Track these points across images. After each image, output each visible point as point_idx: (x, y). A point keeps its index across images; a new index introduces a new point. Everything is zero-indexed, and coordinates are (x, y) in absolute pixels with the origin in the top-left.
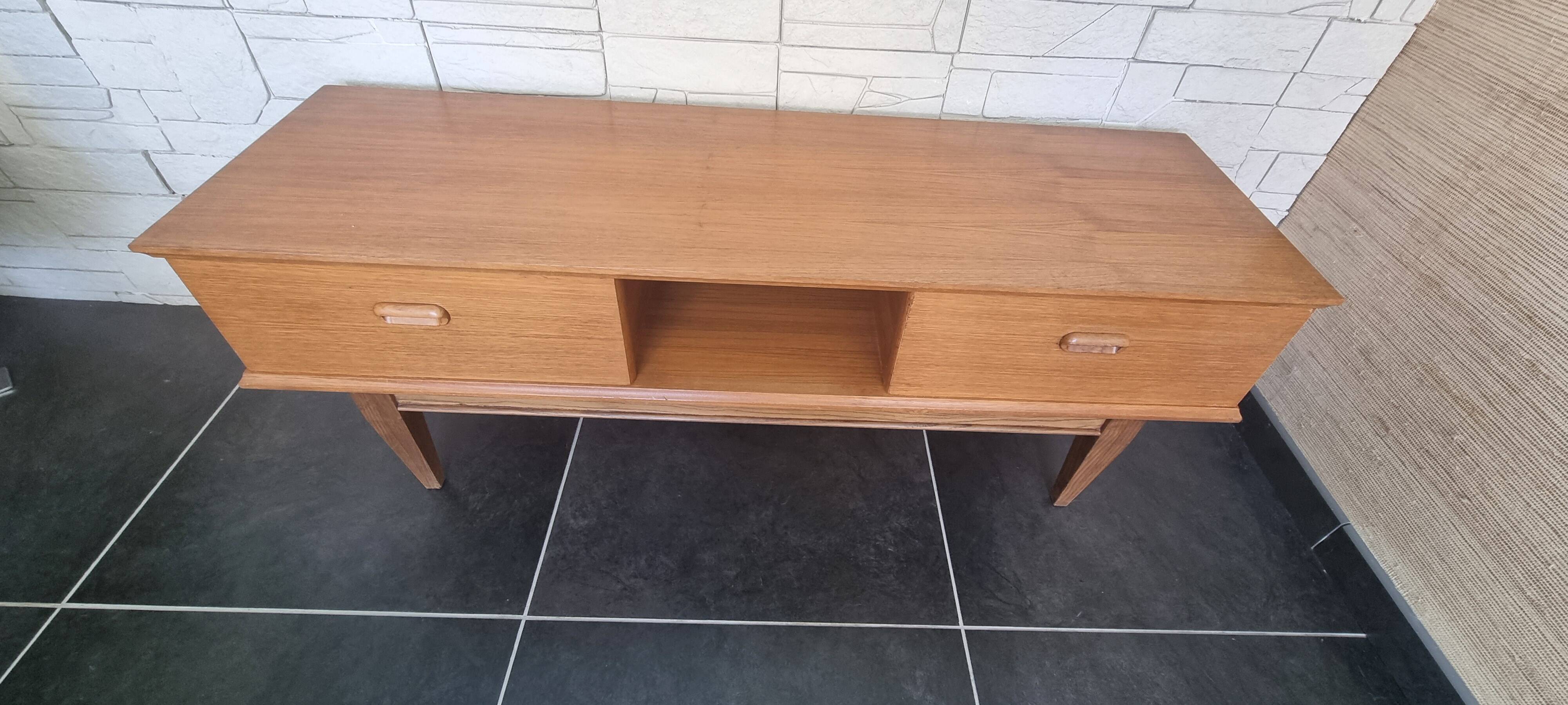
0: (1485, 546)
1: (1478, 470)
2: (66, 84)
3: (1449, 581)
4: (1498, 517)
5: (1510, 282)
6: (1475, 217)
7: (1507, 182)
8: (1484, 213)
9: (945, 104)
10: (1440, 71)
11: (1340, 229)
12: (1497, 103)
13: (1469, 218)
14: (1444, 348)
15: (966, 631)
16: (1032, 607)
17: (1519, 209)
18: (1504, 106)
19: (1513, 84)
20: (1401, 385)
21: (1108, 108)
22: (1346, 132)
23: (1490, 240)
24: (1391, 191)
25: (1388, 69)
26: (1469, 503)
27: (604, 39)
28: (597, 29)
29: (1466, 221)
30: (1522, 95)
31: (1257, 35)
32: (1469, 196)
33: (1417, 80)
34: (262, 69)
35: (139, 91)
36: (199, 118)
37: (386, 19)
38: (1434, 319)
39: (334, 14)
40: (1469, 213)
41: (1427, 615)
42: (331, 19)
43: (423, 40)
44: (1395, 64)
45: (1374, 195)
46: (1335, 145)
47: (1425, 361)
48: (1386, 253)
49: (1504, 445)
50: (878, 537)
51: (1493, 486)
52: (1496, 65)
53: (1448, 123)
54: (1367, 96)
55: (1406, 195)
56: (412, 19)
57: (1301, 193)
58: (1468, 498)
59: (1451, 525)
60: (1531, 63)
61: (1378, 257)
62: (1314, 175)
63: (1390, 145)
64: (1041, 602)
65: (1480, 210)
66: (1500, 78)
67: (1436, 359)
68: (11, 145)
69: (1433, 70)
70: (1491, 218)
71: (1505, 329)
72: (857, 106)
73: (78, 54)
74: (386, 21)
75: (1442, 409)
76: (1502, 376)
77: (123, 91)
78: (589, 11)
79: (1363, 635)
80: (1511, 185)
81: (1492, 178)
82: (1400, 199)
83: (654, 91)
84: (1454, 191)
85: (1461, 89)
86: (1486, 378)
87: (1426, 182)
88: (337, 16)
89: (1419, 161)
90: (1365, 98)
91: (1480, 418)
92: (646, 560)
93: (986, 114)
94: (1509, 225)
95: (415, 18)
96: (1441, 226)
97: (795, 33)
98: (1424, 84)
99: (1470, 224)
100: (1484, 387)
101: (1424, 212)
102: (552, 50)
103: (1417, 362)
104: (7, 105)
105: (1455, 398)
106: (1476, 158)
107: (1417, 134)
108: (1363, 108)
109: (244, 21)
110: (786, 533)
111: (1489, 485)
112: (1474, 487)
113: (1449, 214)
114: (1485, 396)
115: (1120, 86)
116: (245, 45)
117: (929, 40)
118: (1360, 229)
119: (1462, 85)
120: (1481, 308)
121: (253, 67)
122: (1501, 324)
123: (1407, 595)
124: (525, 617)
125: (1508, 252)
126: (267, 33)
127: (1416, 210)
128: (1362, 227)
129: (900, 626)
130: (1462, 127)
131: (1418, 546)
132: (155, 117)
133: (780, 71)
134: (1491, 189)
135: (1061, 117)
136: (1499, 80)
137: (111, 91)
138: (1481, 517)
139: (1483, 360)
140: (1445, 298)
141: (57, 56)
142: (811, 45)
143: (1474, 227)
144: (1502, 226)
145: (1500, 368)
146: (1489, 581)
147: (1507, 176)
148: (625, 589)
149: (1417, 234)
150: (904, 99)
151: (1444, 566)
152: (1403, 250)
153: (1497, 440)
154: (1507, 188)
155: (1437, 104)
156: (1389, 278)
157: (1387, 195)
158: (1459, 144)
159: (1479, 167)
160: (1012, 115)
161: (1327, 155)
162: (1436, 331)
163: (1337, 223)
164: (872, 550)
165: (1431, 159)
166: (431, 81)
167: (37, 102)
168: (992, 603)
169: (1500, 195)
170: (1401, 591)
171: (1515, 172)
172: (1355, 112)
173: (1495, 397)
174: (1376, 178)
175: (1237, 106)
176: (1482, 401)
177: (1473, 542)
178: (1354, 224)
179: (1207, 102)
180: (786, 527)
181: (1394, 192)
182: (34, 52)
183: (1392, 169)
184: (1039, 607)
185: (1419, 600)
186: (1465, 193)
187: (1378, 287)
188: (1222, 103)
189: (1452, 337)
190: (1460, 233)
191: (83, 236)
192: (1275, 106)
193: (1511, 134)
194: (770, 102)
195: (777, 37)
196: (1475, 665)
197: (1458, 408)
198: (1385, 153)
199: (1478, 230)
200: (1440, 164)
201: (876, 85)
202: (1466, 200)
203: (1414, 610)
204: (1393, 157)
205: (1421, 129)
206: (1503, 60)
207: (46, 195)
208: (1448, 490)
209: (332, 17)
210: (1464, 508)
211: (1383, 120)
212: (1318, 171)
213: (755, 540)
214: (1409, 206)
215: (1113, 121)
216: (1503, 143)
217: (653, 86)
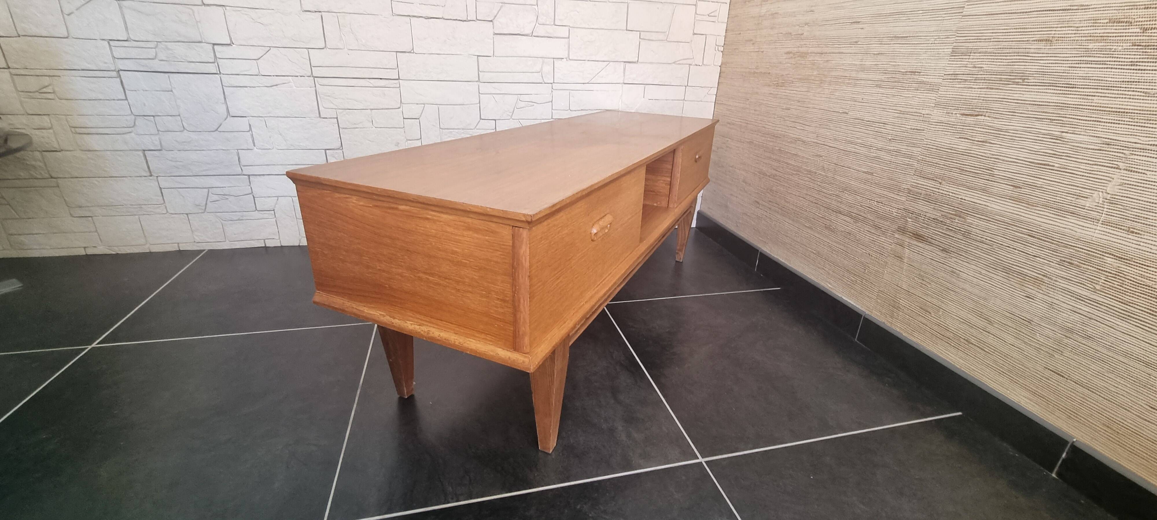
1: (782, 196)
2: (113, 114)
3: (791, 243)
5: (766, 129)
6: (752, 115)
9: (553, 106)
12: (745, 79)
14: (761, 163)
17: (760, 106)
20: (756, 184)
22: (715, 110)
23: (758, 119)
25: (718, 83)
27: (400, 83)
28: (398, 78)
29: (751, 118)
34: (227, 103)
35: (154, 116)
36: (183, 130)
38: (755, 155)
41: (791, 262)
43: (314, 86)
47: (758, 171)
51: (787, 198)
53: (738, 92)
54: (716, 95)
55: (736, 120)
56: (310, 77)
59: (784, 222)
60: (746, 63)
65: (753, 112)
66: (744, 71)
67: (761, 167)
68: (62, 151)
69: (727, 78)
70: (756, 113)
71: (771, 144)
72: (515, 107)
73: (126, 99)
74: (297, 78)
76: (776, 160)
77: (144, 117)
78: (394, 70)
80: (756, 100)
81: (752, 101)
83: (423, 105)
84: (745, 111)
85: (736, 80)
86: (773, 164)
87: (738, 112)
88: (273, 76)
89: (735, 107)
91: (776, 177)
93: (571, 109)
95: (312, 75)
96: (746, 123)
97: (485, 77)
98: (727, 83)
100: (773, 167)
102: (376, 88)
105: (769, 177)
108: (717, 99)
109: (225, 79)
112: (784, 203)
113: (747, 119)
114: (775, 170)
115: (622, 95)
116: (222, 91)
117: (541, 78)
120: (763, 142)
121: (223, 101)
122: (768, 143)
125: (763, 120)
126: (235, 85)
127: (739, 123)
130: (741, 91)
131: (780, 239)
132: (158, 130)
133: (480, 94)
134: (753, 104)
137: (138, 117)
139: (770, 158)
140: (755, 146)
141: (114, 100)
142: (492, 82)
144: (759, 113)
145: (774, 158)
146: (798, 232)
149: (742, 130)
150: (535, 104)
151: (788, 238)
153: (782, 181)
155: (732, 87)
156: (741, 150)
158: (742, 96)
159: (748, 100)
162: (757, 158)
167: (90, 125)
172: (715, 102)
177: (790, 222)
179: (658, 100)
182: (101, 98)
186: (748, 110)
188: (663, 100)
189: (761, 157)
190: (751, 122)
192: (684, 100)
199: (755, 119)
201: (522, 98)
204: (729, 110)
205: (730, 97)
206: (742, 66)
207: (69, 181)
209: (270, 76)
210: (784, 212)
211: (723, 101)
216: (750, 89)
217: (423, 103)
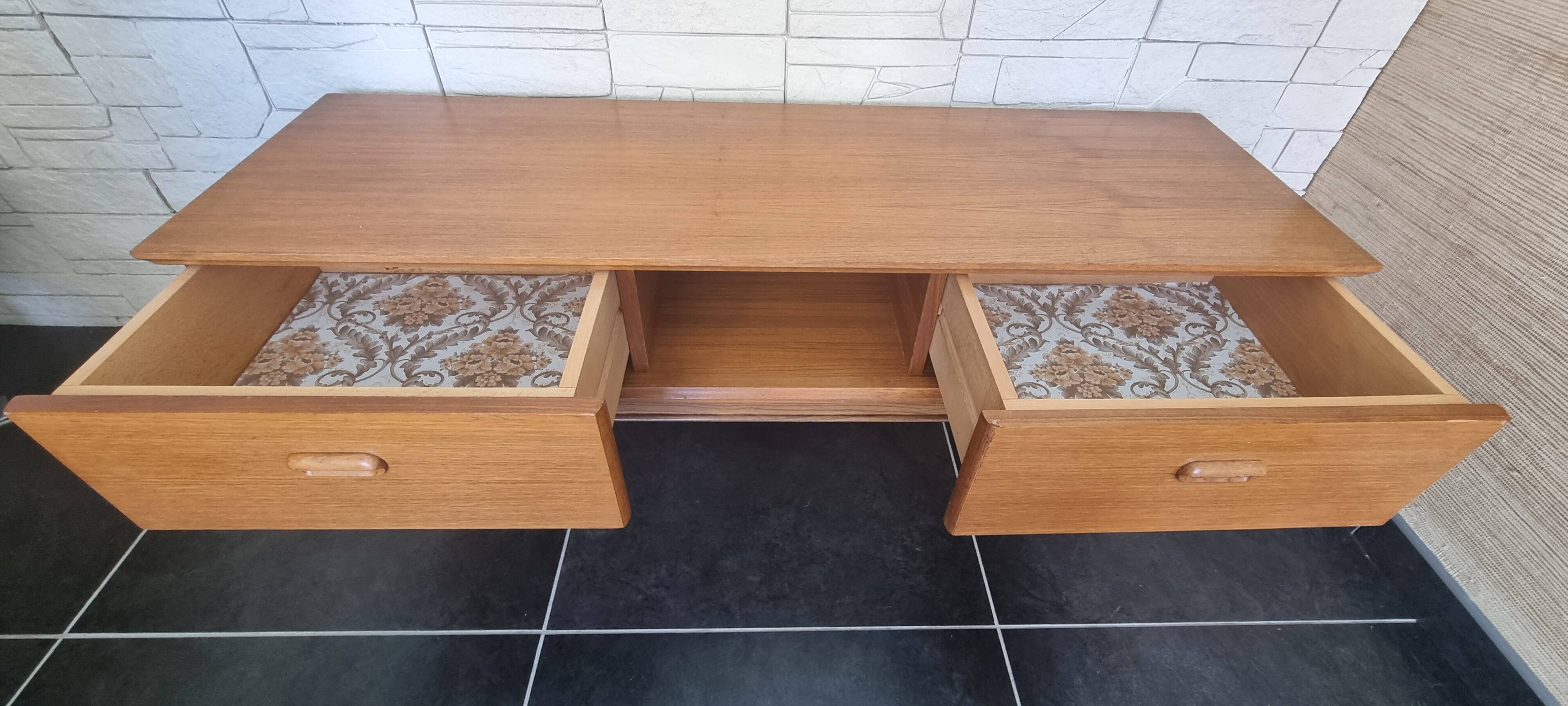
0: (1539, 519)
1: (1526, 440)
2: (65, 103)
3: (1503, 558)
4: (1552, 489)
5: (1547, 246)
6: (1505, 182)
7: (1537, 144)
8: (1514, 177)
9: (955, 91)
10: (1458, 38)
11: (1361, 204)
12: (1520, 64)
13: (1499, 183)
14: (1480, 318)
15: (1002, 630)
16: (1068, 603)
17: (1552, 170)
18: (1528, 68)
19: (1536, 45)
20: (1437, 358)
21: (1121, 91)
22: (1362, 107)
23: (1523, 204)
24: (1413, 162)
25: (1403, 41)
26: (1519, 476)
27: (609, 37)
28: (602, 27)
29: (1496, 187)
30: (1547, 55)
31: (1269, 10)
32: (1497, 161)
33: (1433, 48)
34: (263, 81)
35: (139, 107)
36: (200, 133)
37: (388, 24)
38: (1468, 288)
39: (335, 21)
40: (1498, 178)
41: (1481, 595)
42: (333, 27)
43: (426, 45)
44: (1409, 35)
45: (1396, 167)
46: (1351, 121)
47: (1461, 332)
48: (1413, 225)
49: (1553, 413)
50: (904, 536)
51: (1544, 456)
52: (1518, 27)
53: (1470, 90)
54: (1382, 69)
55: (1430, 165)
56: (414, 24)
57: (1318, 171)
58: (1518, 471)
59: (1501, 500)
60: (1554, 22)
61: (1404, 230)
62: (1331, 152)
63: (1408, 116)
64: (1077, 598)
65: (1511, 175)
66: (1523, 40)
67: (1474, 329)
68: (10, 168)
69: (1450, 38)
70: (1522, 182)
71: (1544, 293)
72: (866, 97)
73: (77, 73)
74: (388, 27)
75: (1483, 381)
76: (1545, 342)
77: (122, 108)
78: (594, 9)
79: (1413, 621)
80: (1541, 146)
81: (1521, 141)
82: (1423, 170)
83: (660, 90)
84: (1481, 158)
85: (1482, 54)
86: (1528, 346)
87: (1450, 150)
88: (338, 24)
89: (1441, 130)
90: (1380, 71)
91: (1525, 387)
92: (667, 569)
93: (996, 101)
94: (1543, 187)
95: (417, 23)
96: (1469, 193)
97: (801, 24)
98: (1441, 52)
99: (1500, 189)
100: (1526, 354)
101: (1449, 180)
102: (557, 51)
103: (1453, 334)
104: (7, 127)
105: (1497, 368)
106: (1502, 122)
107: (1437, 103)
108: (1379, 81)
109: (244, 30)
110: (809, 536)
111: (1539, 455)
112: (1524, 459)
113: (1477, 181)
114: (1528, 364)
115: (1131, 68)
116: (246, 57)
117: (938, 27)
118: (1383, 203)
119: (1482, 50)
120: (1518, 274)
121: (255, 79)
122: (1541, 288)
123: (1458, 576)
124: (544, 632)
125: (1543, 215)
126: (268, 43)
127: (1442, 179)
128: (1385, 201)
129: (933, 627)
130: (1485, 92)
131: (1467, 524)
132: (156, 134)
133: (787, 65)
134: (1520, 152)
135: (1073, 101)
136: (1520, 42)
137: (111, 109)
138: (1533, 489)
139: (1524, 327)
140: (1479, 266)
141: (56, 75)
142: (818, 36)
143: (1505, 192)
144: (1535, 189)
145: (1543, 334)
146: (1546, 555)
147: (1536, 138)
148: (646, 599)
149: (1445, 203)
150: (913, 89)
151: (1496, 542)
152: (1430, 221)
153: (1544, 408)
154: (1537, 149)
155: (1457, 71)
156: (1417, 251)
157: (1409, 166)
158: (1483, 110)
159: (1505, 131)
160: (1023, 101)
161: (1344, 131)
162: (1470, 300)
163: (1357, 199)
164: (900, 550)
165: (1454, 127)
166: (434, 87)
167: (35, 123)
168: (1027, 601)
169: (1530, 158)
170: (1451, 573)
171: (1545, 133)
172: (1370, 86)
173: (1539, 365)
174: (1396, 150)
175: (1250, 83)
176: (1526, 370)
177: (1526, 516)
178: (1376, 198)
179: (1220, 80)
180: (809, 530)
181: (1417, 164)
182: (32, 71)
183: (1413, 140)
184: (1076, 603)
185: (1472, 581)
186: (1492, 159)
187: (1406, 260)
188: (1235, 81)
189: (1489, 305)
190: (1491, 199)
191: (83, 260)
192: (1289, 82)
193: (1538, 95)
194: (778, 97)
195: (784, 29)
196: (1537, 644)
197: (1500, 378)
198: (1405, 125)
199: (1509, 195)
200: (1465, 131)
201: (885, 74)
202: (1494, 165)
203: (1466, 591)
204: (1413, 128)
205: (1441, 98)
206: (1524, 22)
207: (45, 219)
208: (1495, 463)
209: (333, 24)
210: (1513, 481)
211: (1399, 92)
212: (1334, 147)
213: (778, 545)
214: (1433, 176)
215: (1124, 104)
216: (1530, 105)
217: (659, 84)
